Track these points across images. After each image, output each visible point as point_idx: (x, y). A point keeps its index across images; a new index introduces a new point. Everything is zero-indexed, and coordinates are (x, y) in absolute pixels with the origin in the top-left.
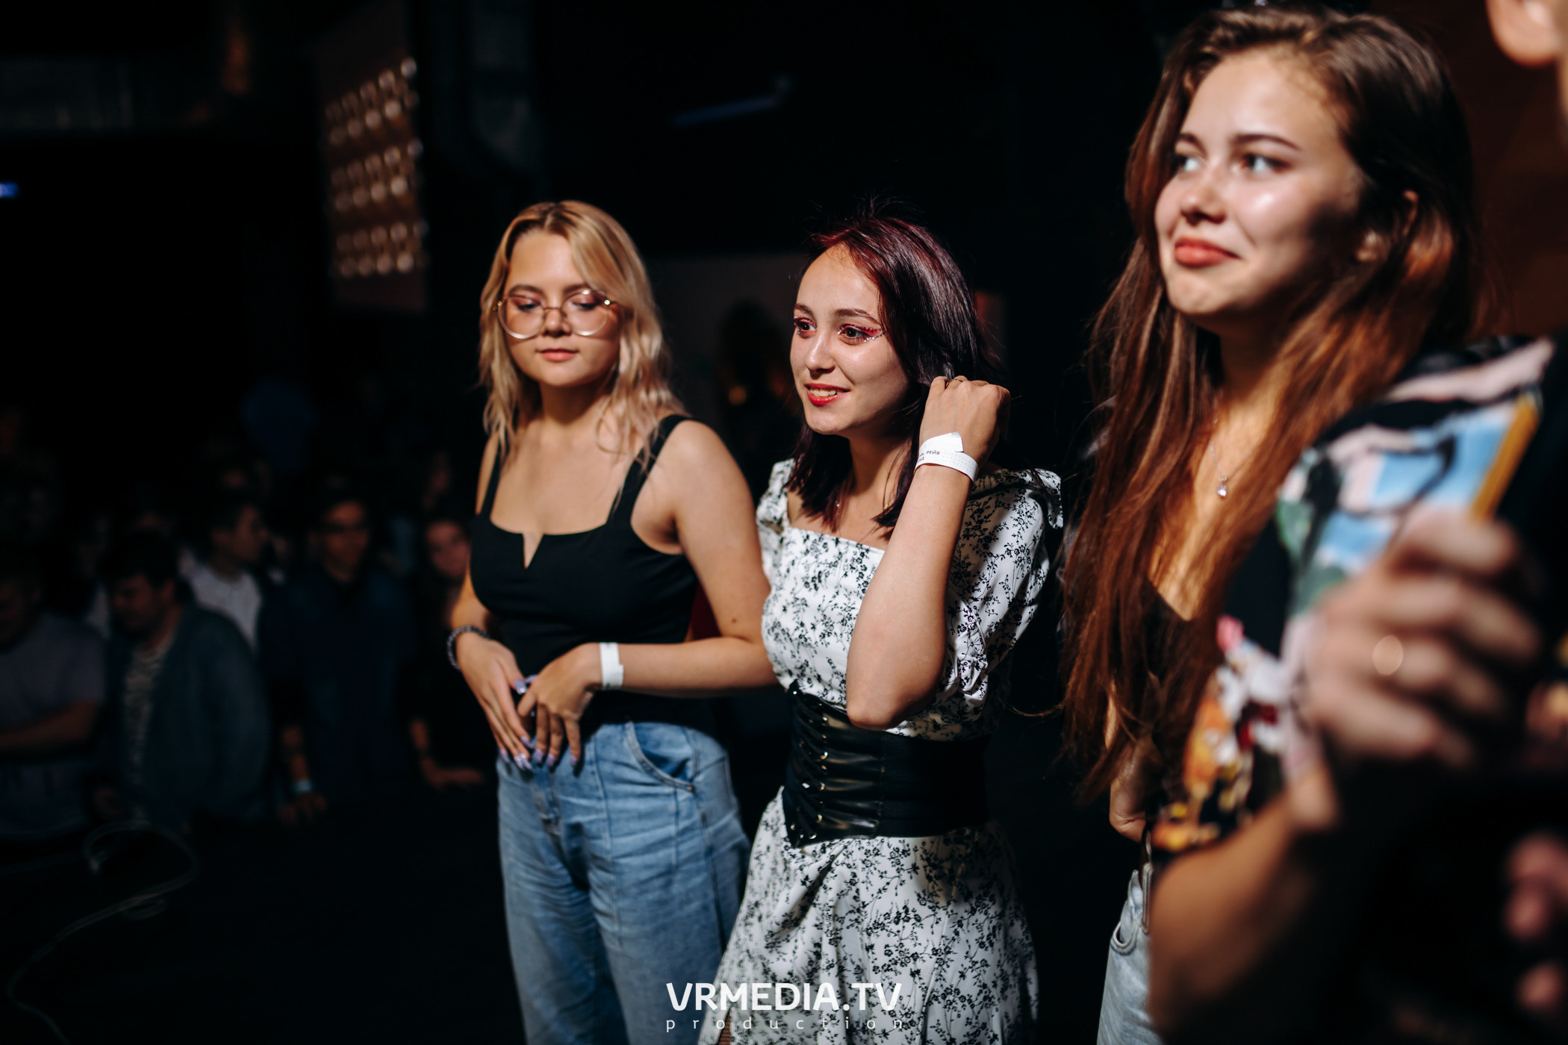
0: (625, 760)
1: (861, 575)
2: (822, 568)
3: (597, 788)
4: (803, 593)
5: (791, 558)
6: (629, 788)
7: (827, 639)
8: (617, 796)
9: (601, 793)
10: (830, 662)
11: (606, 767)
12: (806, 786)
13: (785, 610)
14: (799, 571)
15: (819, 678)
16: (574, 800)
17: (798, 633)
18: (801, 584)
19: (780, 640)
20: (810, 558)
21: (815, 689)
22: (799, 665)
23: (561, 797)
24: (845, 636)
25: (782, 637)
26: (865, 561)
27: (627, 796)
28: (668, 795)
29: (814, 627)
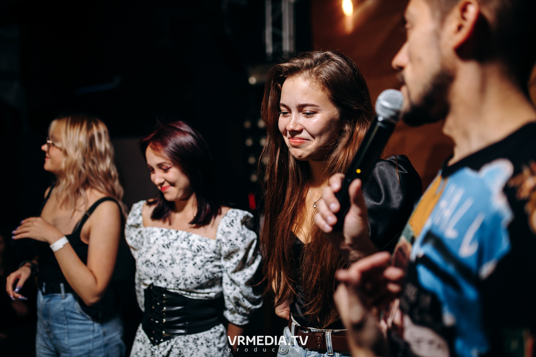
0: (74, 311)
1: (189, 243)
2: (171, 241)
3: (64, 321)
4: (163, 250)
5: (155, 238)
6: (76, 321)
7: (173, 265)
8: (72, 324)
9: (66, 322)
10: (172, 273)
11: (68, 314)
12: (157, 322)
13: (153, 255)
14: (160, 242)
15: (166, 280)
16: (56, 325)
17: (159, 264)
18: (161, 247)
19: (149, 267)
20: (165, 238)
21: (162, 284)
22: (157, 275)
23: (51, 323)
24: (181, 264)
25: (150, 265)
26: (190, 238)
27: (75, 324)
28: (90, 324)
29: (166, 261)
